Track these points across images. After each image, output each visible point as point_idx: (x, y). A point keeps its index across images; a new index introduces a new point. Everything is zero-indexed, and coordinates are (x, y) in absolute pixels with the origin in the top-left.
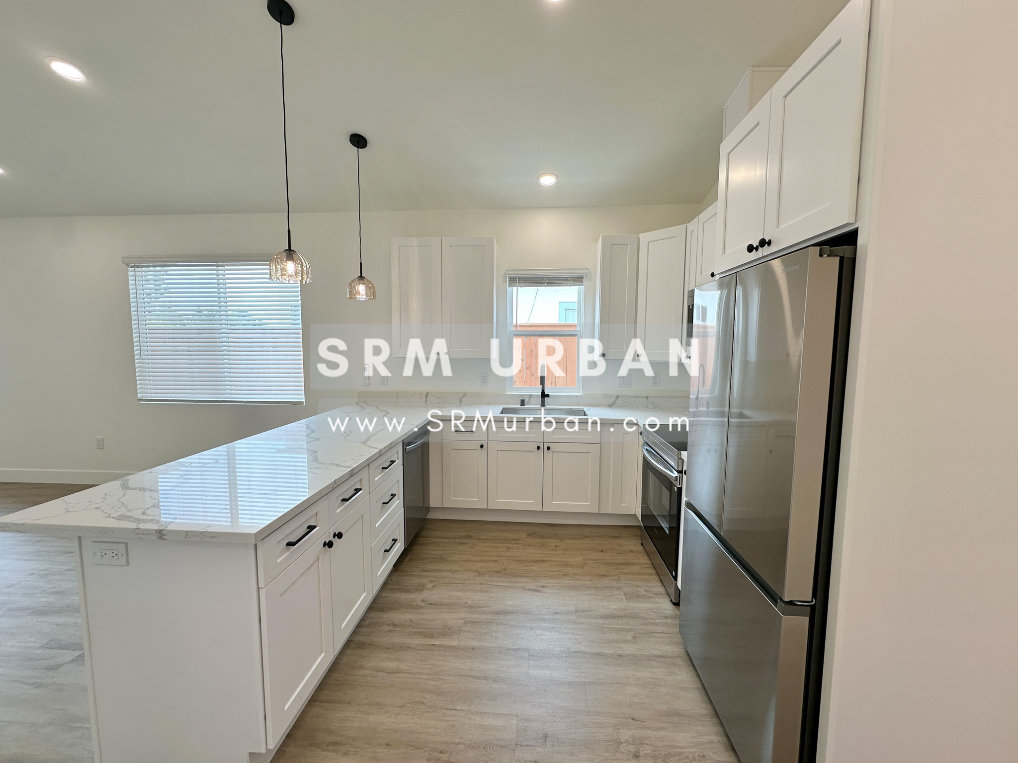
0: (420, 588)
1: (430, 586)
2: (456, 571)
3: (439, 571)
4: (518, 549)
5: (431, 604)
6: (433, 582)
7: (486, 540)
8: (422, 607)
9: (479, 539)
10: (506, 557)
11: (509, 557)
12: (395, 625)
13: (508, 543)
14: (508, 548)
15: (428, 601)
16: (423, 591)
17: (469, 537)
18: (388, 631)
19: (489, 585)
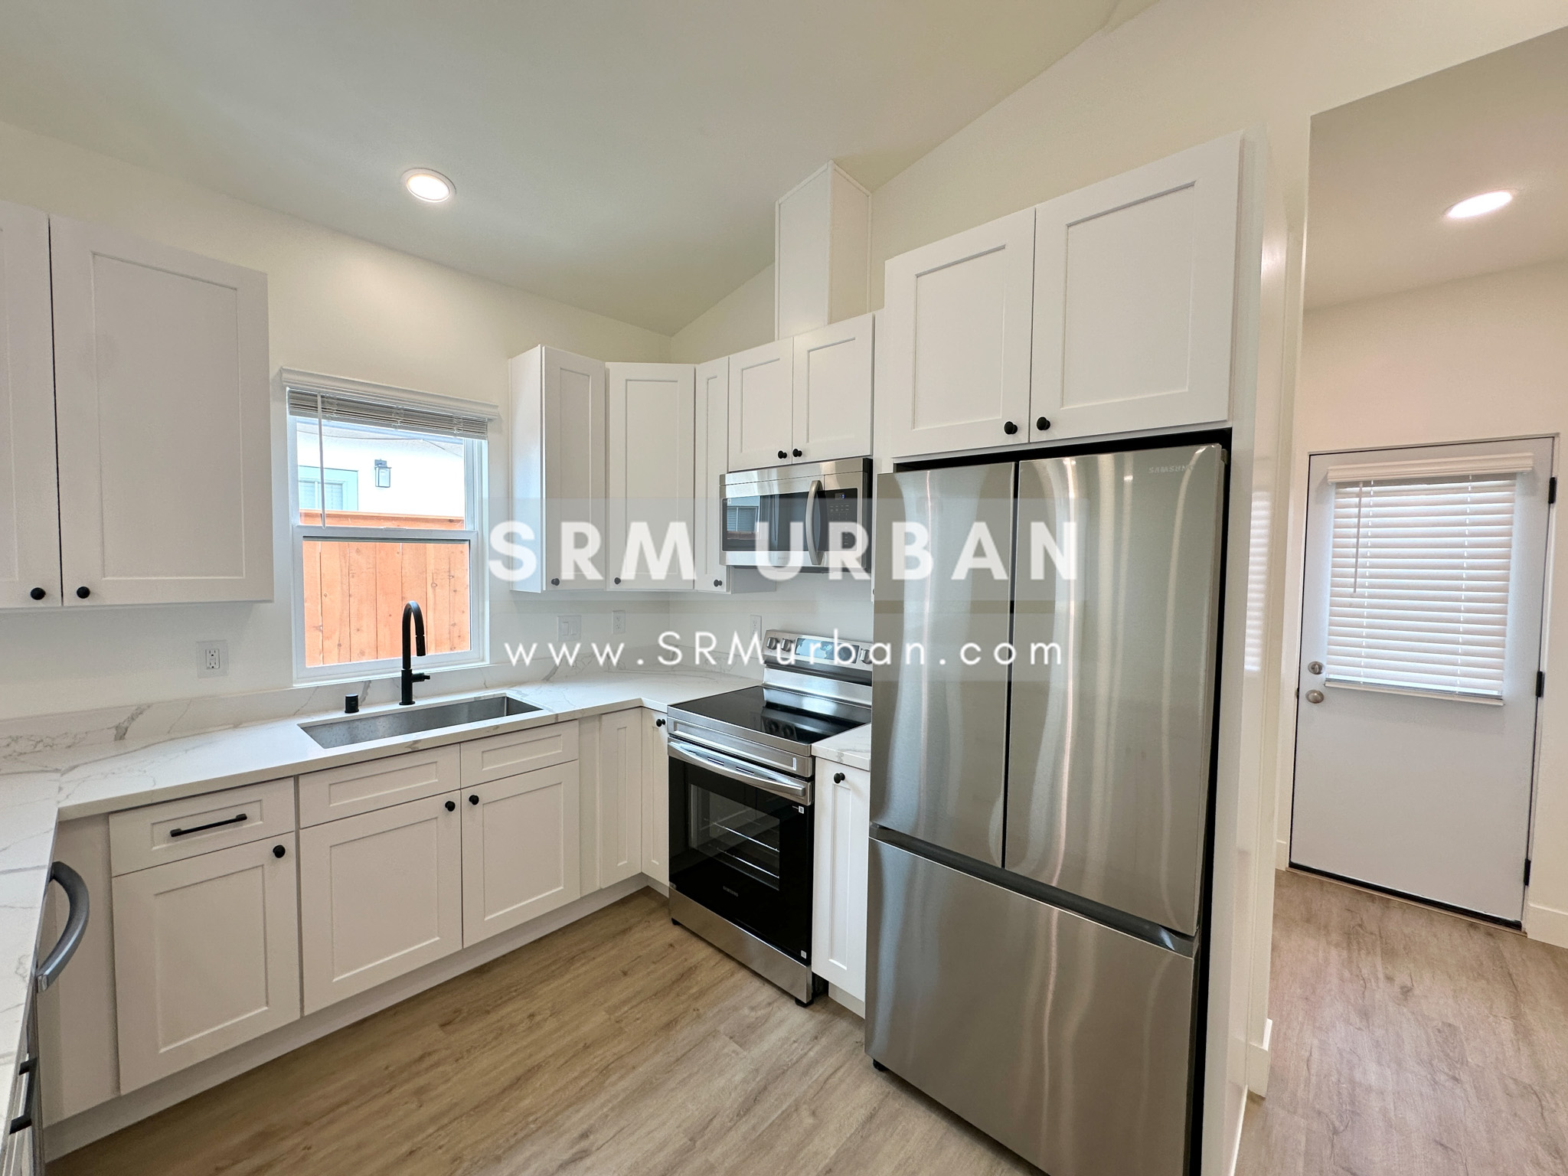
4: (447, 1081)
9: (309, 1123)
10: (433, 1119)
11: (442, 1114)
13: (407, 1081)
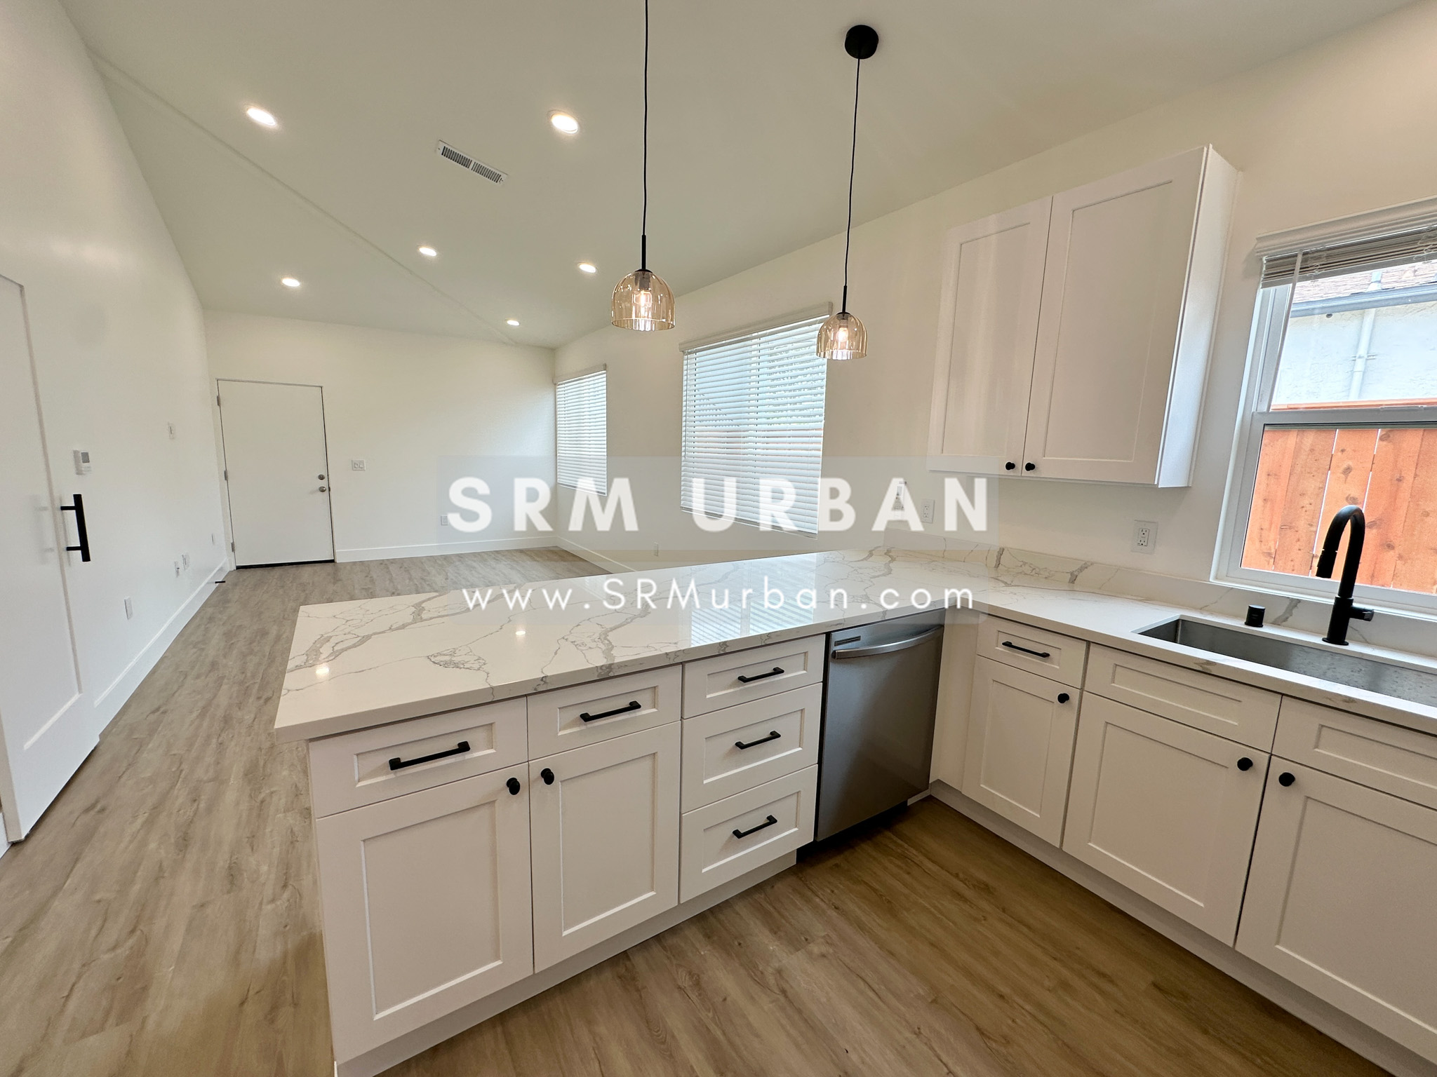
0: (797, 941)
1: (815, 949)
2: (891, 954)
3: (861, 927)
4: (1088, 1008)
5: (784, 992)
6: (830, 944)
7: (1021, 922)
8: (763, 985)
9: (1004, 910)
11: (1048, 1013)
12: (697, 984)
13: (1071, 970)
14: (1065, 985)
15: (787, 982)
16: (798, 950)
17: (986, 889)
18: (679, 988)
19: (932, 1049)
